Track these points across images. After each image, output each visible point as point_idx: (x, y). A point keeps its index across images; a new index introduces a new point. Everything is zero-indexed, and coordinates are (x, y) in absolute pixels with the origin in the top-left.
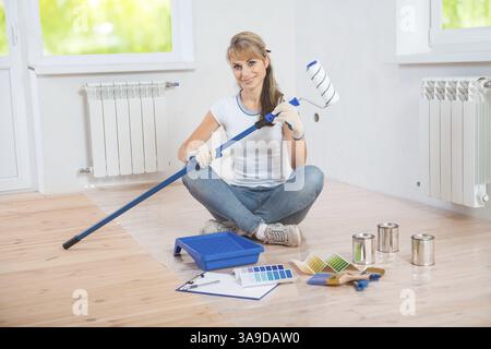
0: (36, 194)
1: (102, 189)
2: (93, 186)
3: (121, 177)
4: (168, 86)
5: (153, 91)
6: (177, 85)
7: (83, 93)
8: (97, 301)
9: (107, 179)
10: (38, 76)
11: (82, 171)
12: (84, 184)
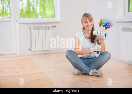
0: (17, 55)
1: (34, 54)
2: (32, 53)
3: (40, 51)
4: (53, 27)
5: (49, 28)
6: (55, 26)
7: (30, 28)
8: (27, 85)
9: (36, 51)
10: (18, 23)
11: (29, 49)
12: (30, 52)
